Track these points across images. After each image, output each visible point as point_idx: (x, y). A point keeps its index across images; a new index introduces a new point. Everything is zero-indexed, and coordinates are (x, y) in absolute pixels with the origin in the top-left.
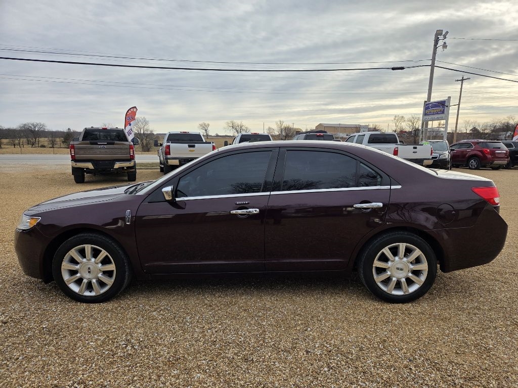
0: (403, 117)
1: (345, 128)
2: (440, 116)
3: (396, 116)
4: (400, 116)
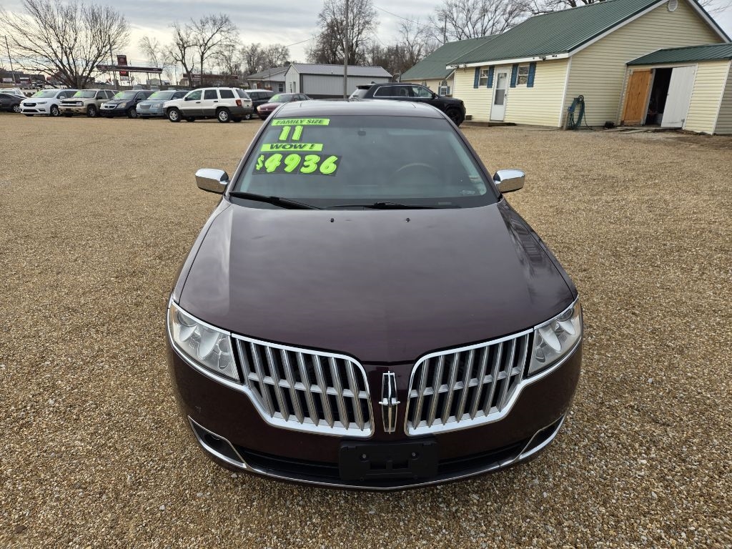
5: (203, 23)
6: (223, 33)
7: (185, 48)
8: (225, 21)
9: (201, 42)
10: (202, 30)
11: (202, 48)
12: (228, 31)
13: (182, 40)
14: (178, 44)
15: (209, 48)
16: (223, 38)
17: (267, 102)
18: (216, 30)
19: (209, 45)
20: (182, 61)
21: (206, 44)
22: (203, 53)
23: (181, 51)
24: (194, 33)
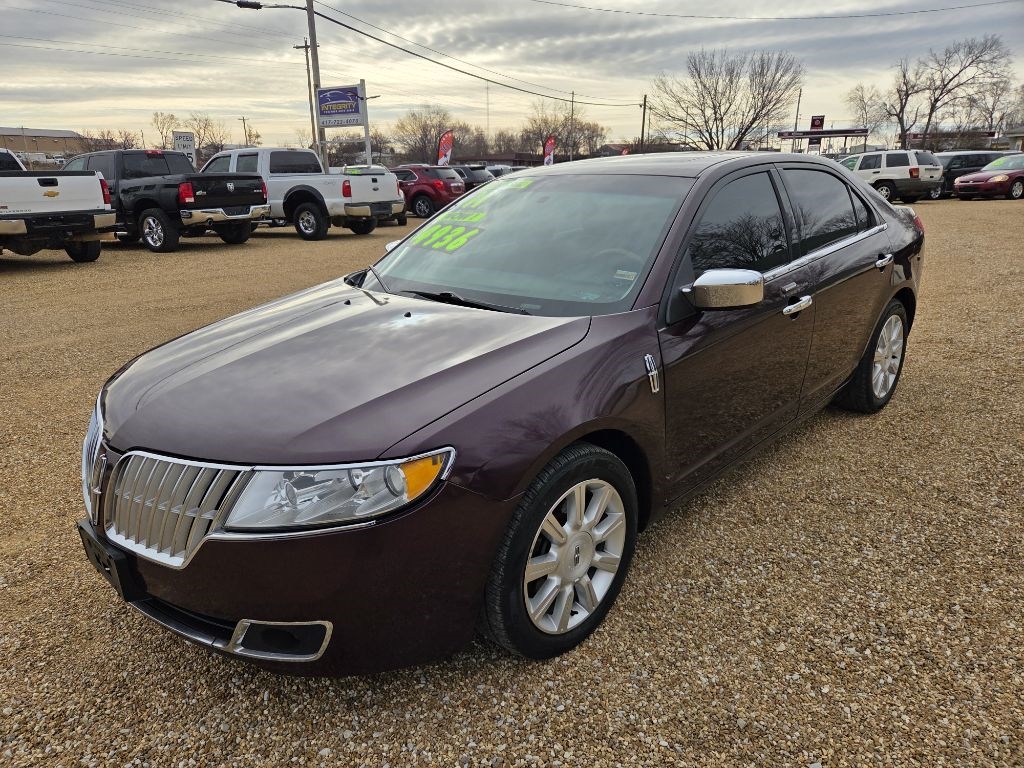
0: (172, 117)
1: (37, 140)
2: (352, 117)
3: (156, 115)
4: (166, 114)
5: (949, 54)
6: (981, 65)
7: (907, 95)
8: (992, 44)
9: (938, 83)
10: (943, 65)
11: (938, 92)
12: (991, 62)
13: (906, 84)
14: (899, 91)
15: (949, 91)
16: (981, 71)
17: (978, 171)
18: (970, 60)
19: (949, 87)
20: (897, 115)
21: (945, 86)
22: (937, 100)
23: (902, 100)
24: (929, 71)
